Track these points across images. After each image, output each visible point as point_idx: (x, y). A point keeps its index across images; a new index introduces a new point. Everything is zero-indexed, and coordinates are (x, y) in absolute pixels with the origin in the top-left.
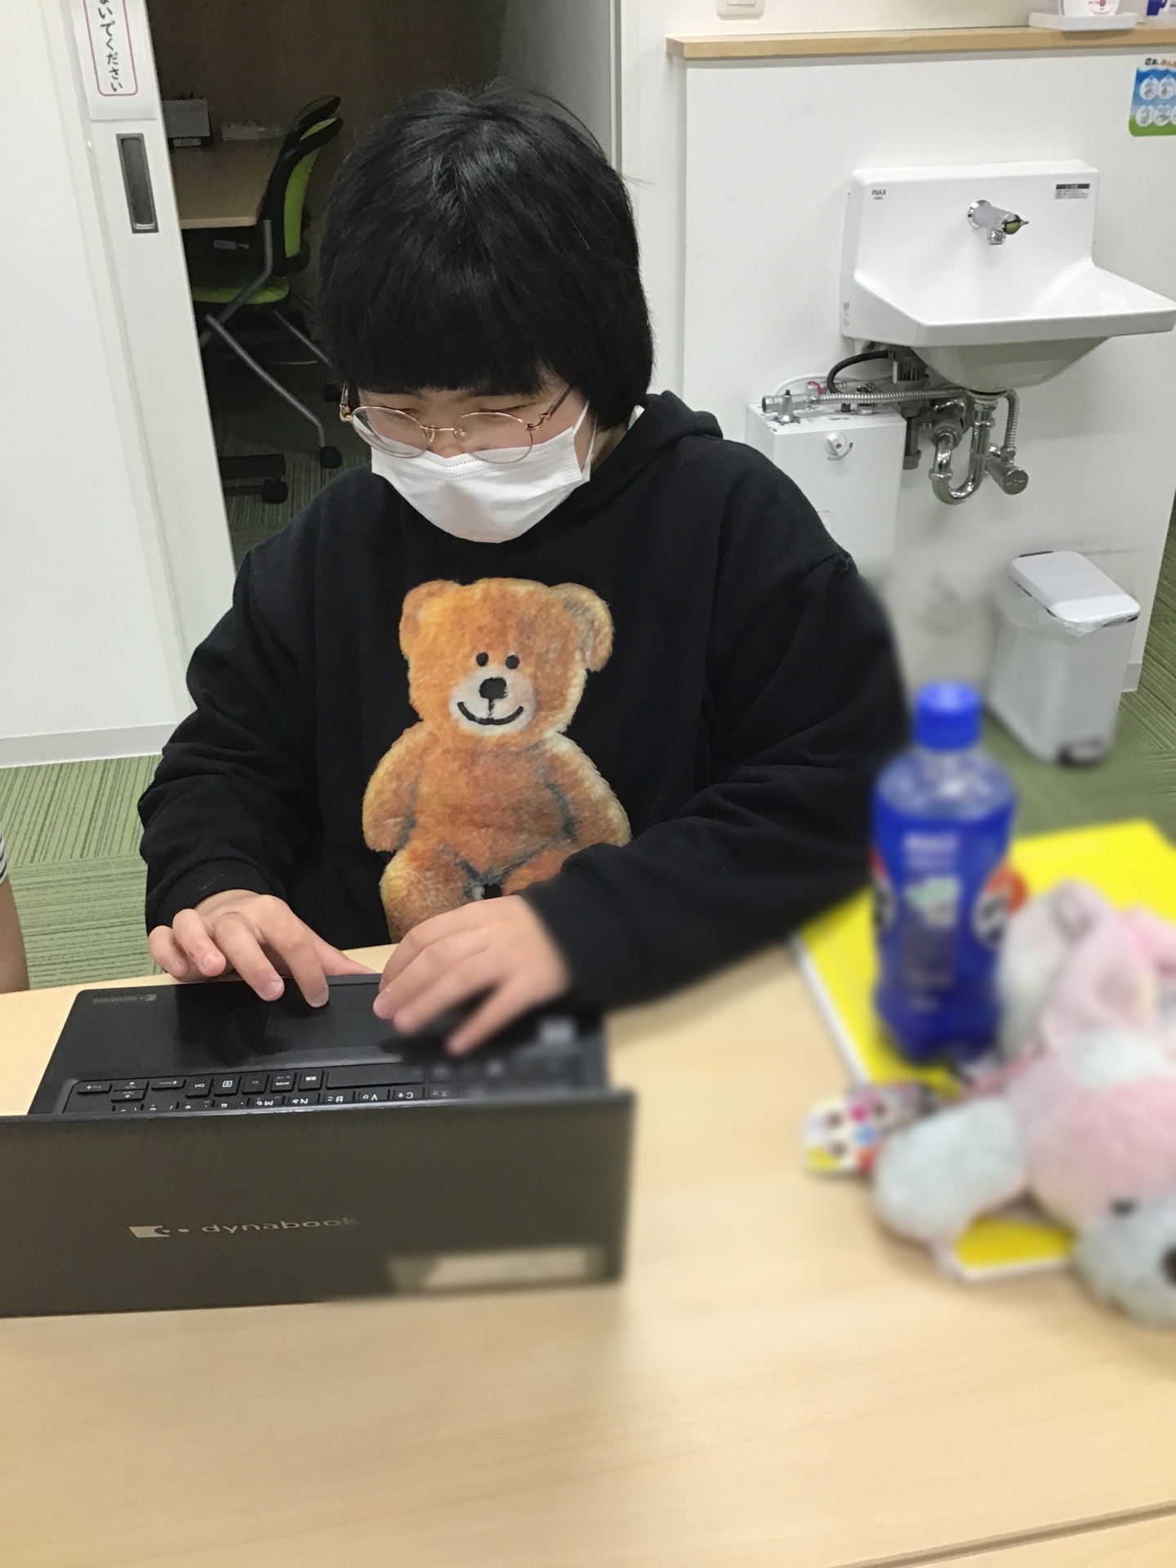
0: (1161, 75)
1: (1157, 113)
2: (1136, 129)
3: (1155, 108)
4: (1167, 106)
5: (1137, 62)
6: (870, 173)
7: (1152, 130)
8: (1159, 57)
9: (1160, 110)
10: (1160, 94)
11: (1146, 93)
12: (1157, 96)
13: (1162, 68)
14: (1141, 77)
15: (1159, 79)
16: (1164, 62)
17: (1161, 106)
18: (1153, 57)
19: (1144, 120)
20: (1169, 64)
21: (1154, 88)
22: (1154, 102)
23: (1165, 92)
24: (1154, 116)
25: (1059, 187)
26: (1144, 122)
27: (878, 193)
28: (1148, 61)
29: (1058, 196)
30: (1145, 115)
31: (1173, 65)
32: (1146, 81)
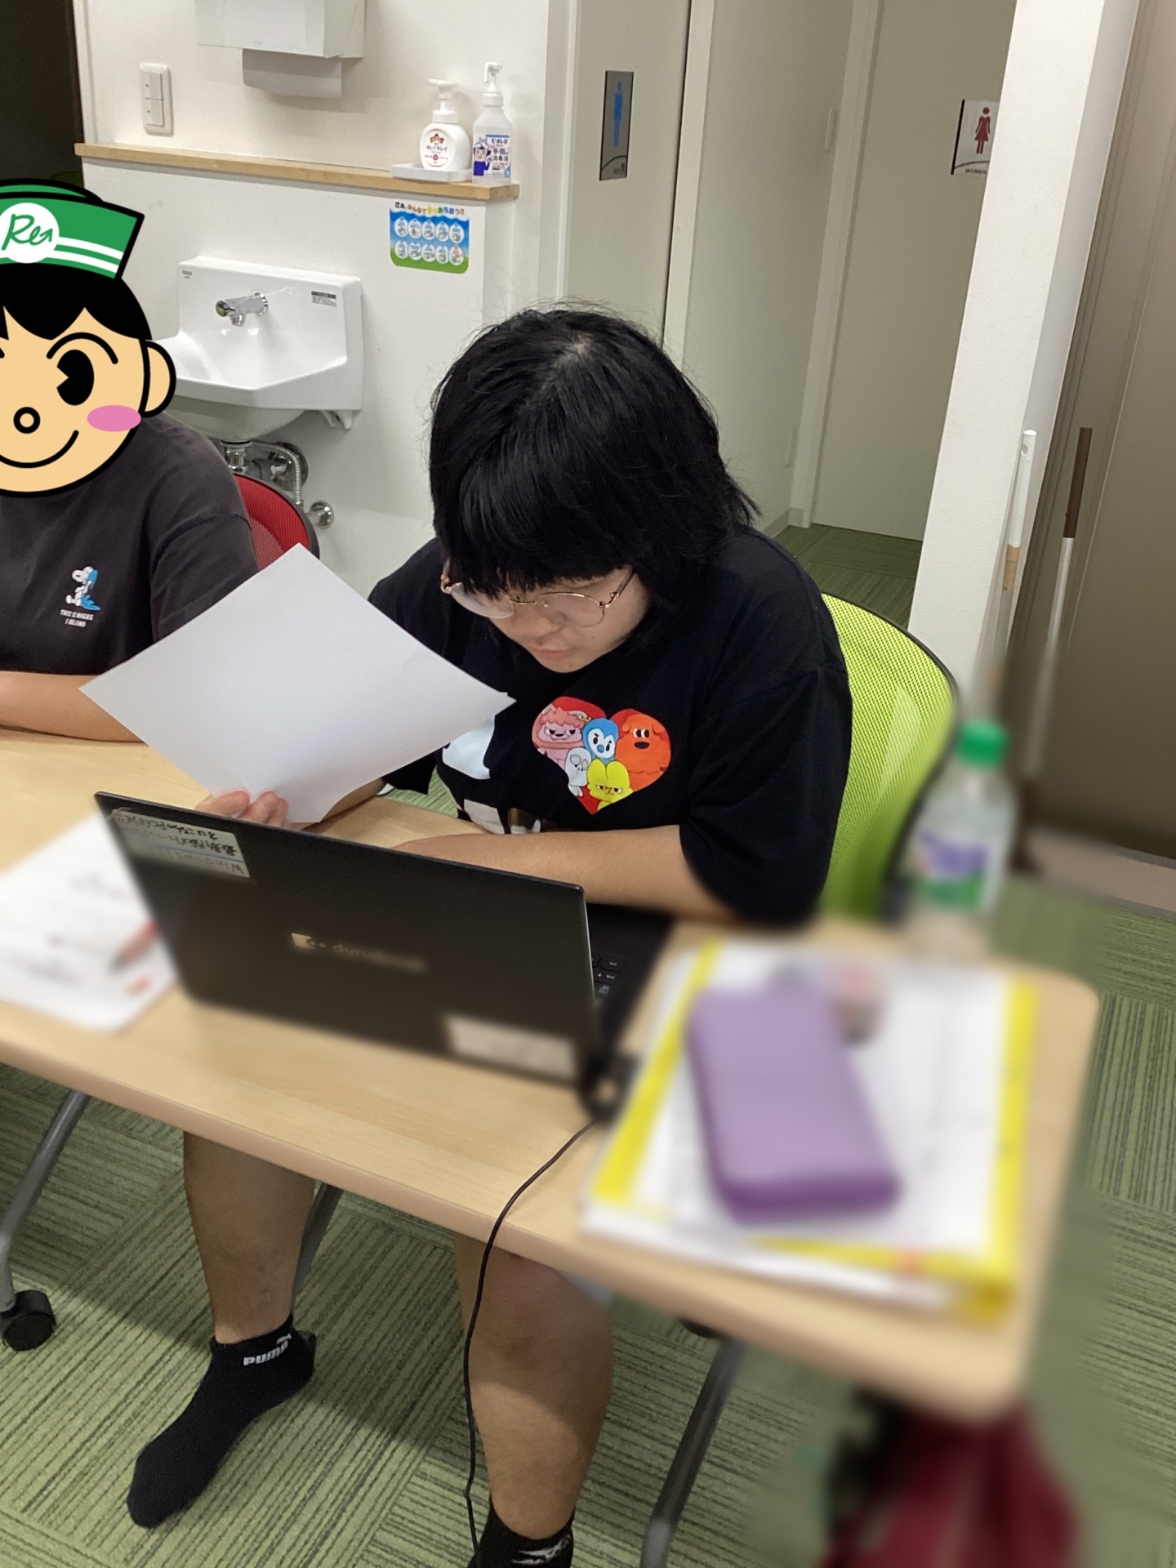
0: (410, 217)
1: (411, 249)
2: (396, 260)
3: (408, 244)
4: (418, 245)
5: (389, 204)
7: (407, 262)
8: (406, 203)
9: (413, 247)
10: (411, 234)
11: (400, 231)
12: (408, 235)
13: (410, 211)
14: (394, 217)
15: (408, 221)
16: (410, 207)
17: (412, 244)
18: (401, 202)
19: (402, 253)
20: (414, 209)
21: (405, 227)
22: (407, 239)
23: (414, 232)
24: (409, 251)
25: (314, 294)
26: (402, 255)
28: (397, 205)
29: (314, 301)
30: (401, 249)
31: (419, 210)
32: (398, 221)
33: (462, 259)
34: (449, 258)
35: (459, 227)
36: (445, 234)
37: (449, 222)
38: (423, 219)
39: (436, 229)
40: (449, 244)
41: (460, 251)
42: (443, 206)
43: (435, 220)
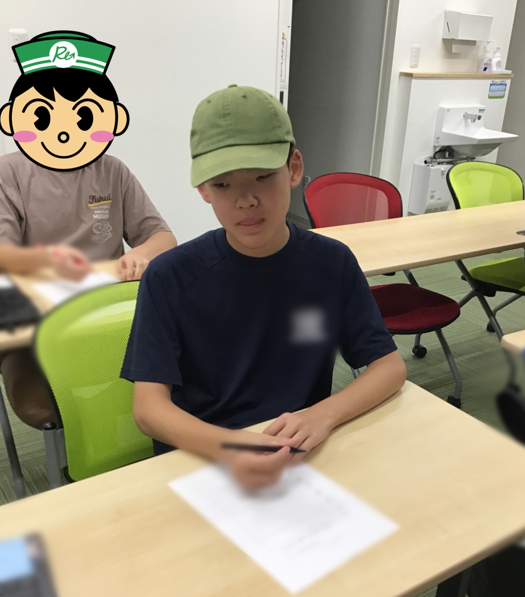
0: (494, 84)
1: (493, 94)
2: (490, 97)
4: (495, 92)
5: (490, 82)
6: (445, 105)
7: (493, 97)
11: (492, 89)
14: (491, 85)
15: (494, 86)
16: (495, 82)
18: (493, 80)
19: (491, 95)
22: (493, 91)
23: (495, 89)
25: (480, 110)
27: (448, 110)
28: (493, 82)
29: (479, 112)
31: (497, 82)
32: (492, 86)
33: (503, 95)
34: (501, 95)
35: (505, 86)
36: (501, 88)
37: (502, 84)
38: (497, 85)
39: (499, 87)
40: (502, 91)
41: (503, 92)
42: (502, 80)
43: (500, 84)
